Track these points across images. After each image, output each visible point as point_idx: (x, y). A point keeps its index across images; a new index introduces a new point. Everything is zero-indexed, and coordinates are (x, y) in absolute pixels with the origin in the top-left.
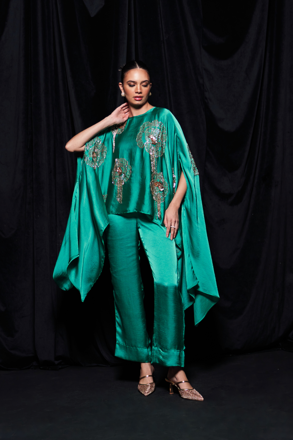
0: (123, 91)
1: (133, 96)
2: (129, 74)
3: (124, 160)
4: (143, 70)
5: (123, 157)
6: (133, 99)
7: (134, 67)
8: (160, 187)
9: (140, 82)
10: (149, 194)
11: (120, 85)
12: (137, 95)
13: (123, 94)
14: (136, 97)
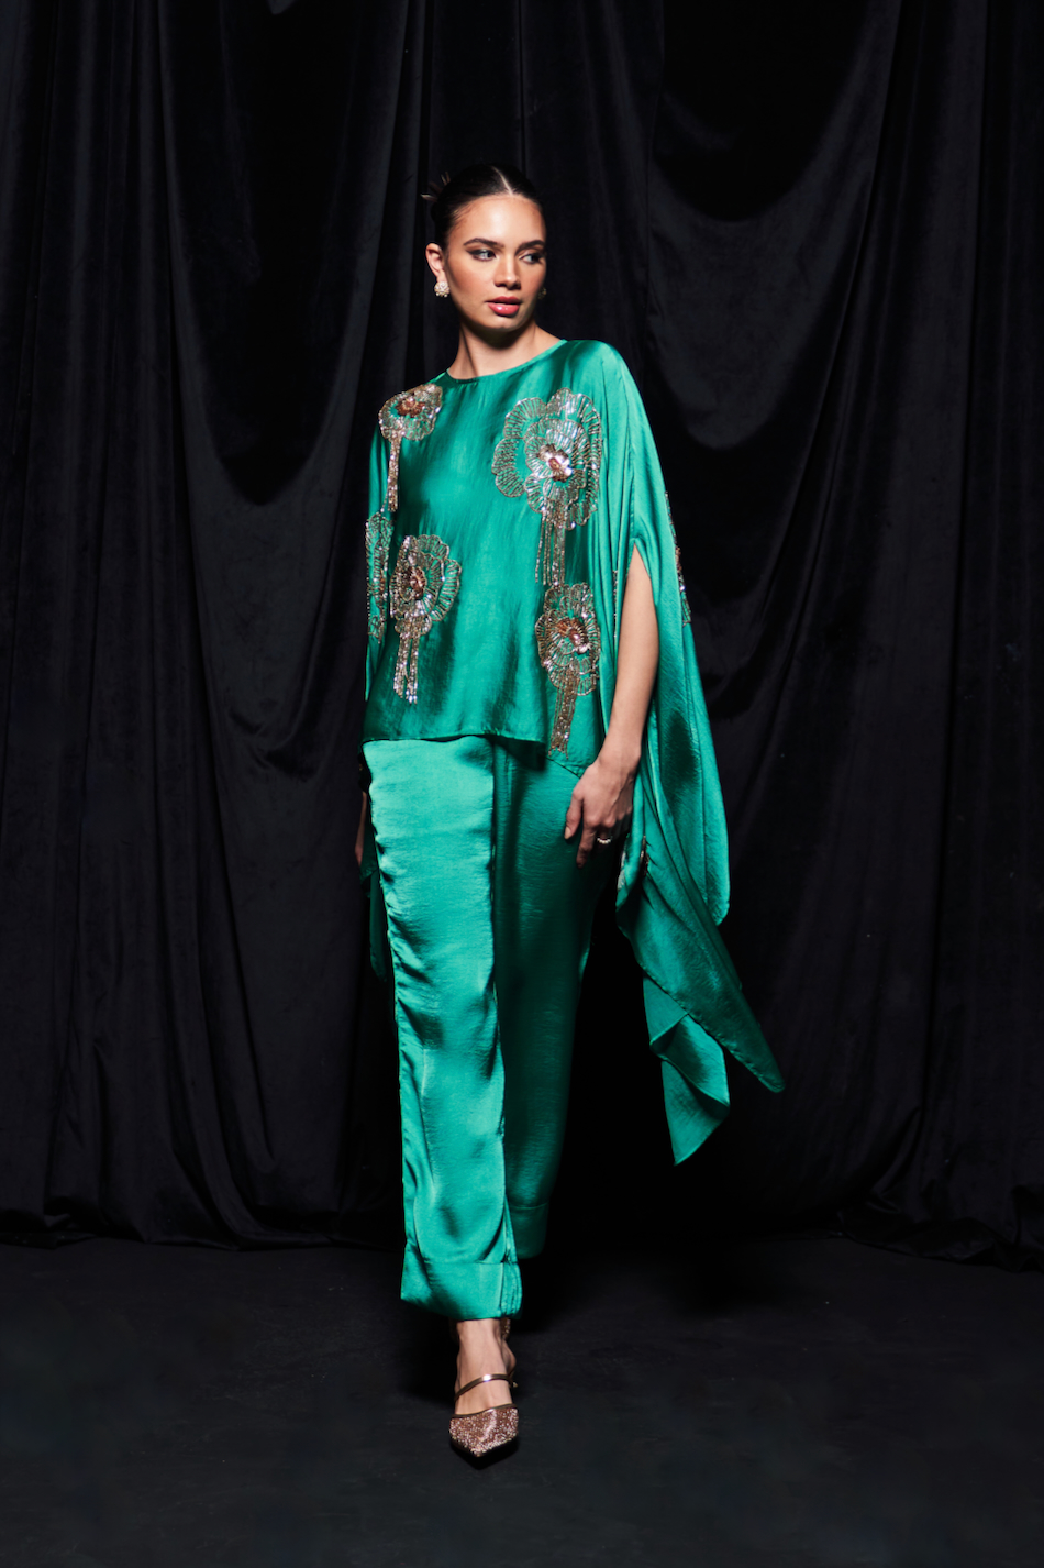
0: (442, 278)
1: (486, 298)
2: (473, 212)
3: (436, 543)
4: (526, 200)
5: (431, 533)
6: (486, 307)
7: (493, 188)
8: (576, 637)
9: (516, 246)
10: (531, 666)
11: (432, 251)
12: (503, 293)
13: (442, 287)
14: (497, 301)
